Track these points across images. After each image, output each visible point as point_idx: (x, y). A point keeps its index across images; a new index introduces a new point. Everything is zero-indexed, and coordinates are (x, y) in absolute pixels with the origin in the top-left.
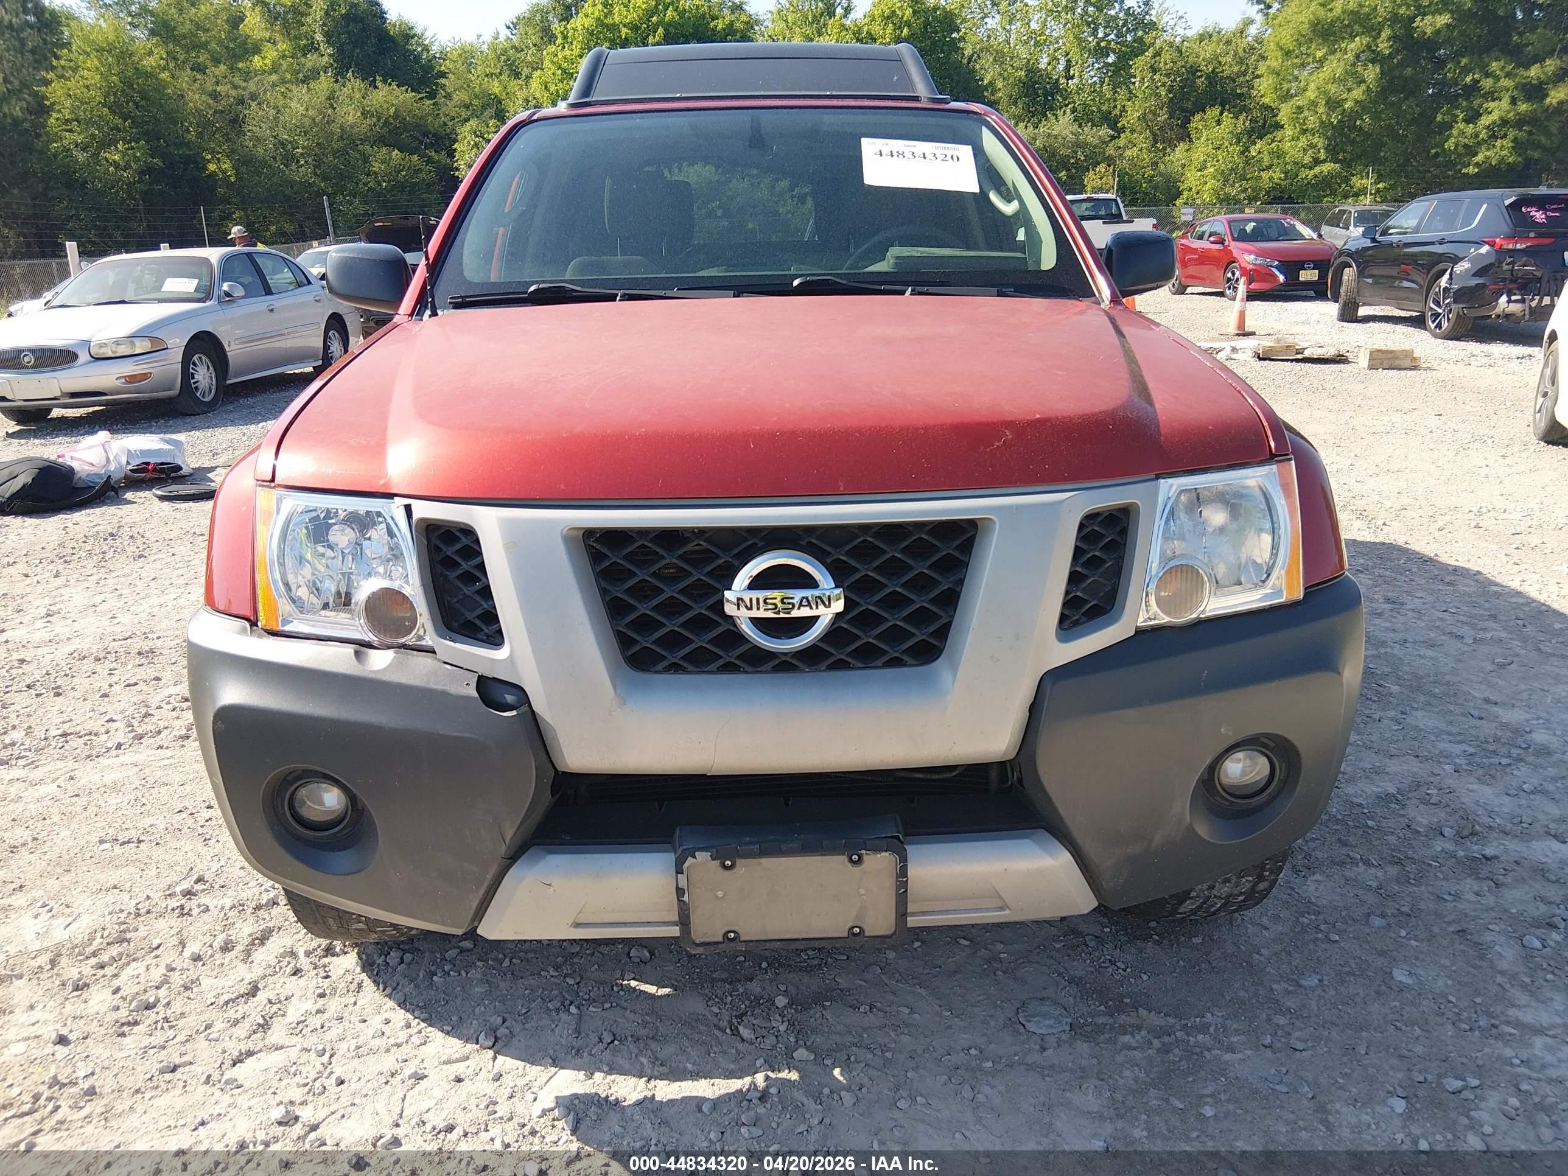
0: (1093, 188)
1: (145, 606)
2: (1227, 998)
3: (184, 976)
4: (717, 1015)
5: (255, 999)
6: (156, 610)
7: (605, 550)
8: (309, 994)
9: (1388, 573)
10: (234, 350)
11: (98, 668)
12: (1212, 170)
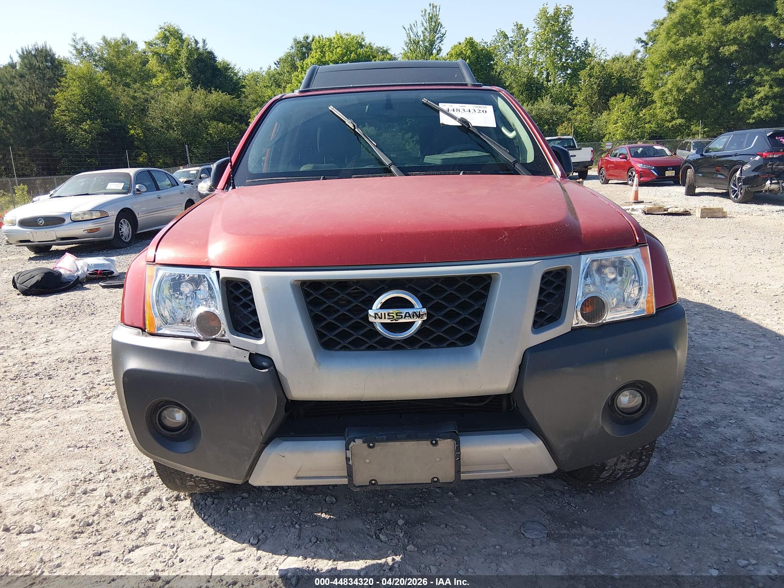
0: (561, 134)
1: (94, 337)
2: (627, 521)
3: (107, 510)
4: (369, 529)
5: (141, 521)
6: (99, 339)
7: (311, 291)
8: (168, 518)
9: (710, 315)
10: (141, 217)
11: (70, 366)
12: (620, 124)
